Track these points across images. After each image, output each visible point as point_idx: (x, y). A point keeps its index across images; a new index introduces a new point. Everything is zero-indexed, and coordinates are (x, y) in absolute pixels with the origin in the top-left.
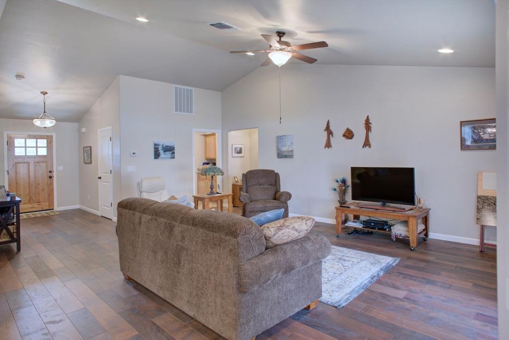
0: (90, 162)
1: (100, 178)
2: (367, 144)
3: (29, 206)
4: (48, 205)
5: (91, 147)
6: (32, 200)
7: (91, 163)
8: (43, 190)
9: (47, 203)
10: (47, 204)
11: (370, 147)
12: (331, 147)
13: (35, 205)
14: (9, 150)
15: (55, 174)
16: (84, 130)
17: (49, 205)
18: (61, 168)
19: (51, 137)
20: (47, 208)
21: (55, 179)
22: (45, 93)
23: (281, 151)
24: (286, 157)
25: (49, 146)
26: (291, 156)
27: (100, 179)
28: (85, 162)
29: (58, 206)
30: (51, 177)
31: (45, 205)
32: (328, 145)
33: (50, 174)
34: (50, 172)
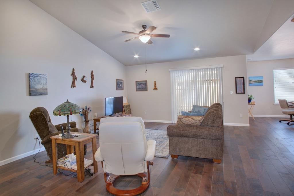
2: (92, 86)
11: (93, 88)
12: (75, 87)
23: (36, 89)
24: (41, 94)
26: (46, 94)
32: (73, 85)
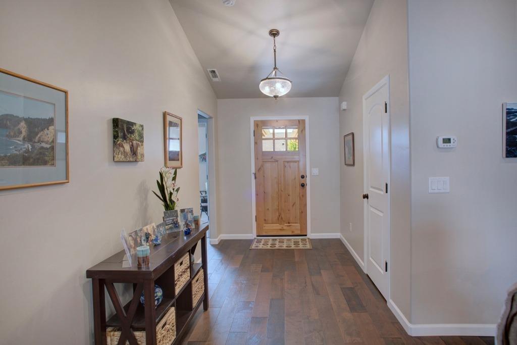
0: (352, 163)
1: (366, 197)
3: (277, 226)
4: (299, 228)
5: (353, 134)
6: (282, 218)
7: (354, 165)
8: (293, 205)
9: (299, 224)
10: (298, 226)
13: (285, 226)
14: (256, 143)
15: (308, 181)
16: (344, 105)
17: (301, 230)
18: (316, 171)
19: (304, 121)
20: (298, 232)
21: (308, 188)
22: (274, 33)
25: (301, 138)
27: (366, 199)
28: (347, 163)
29: (311, 232)
30: (303, 185)
31: (296, 228)
33: (302, 181)
34: (303, 177)
